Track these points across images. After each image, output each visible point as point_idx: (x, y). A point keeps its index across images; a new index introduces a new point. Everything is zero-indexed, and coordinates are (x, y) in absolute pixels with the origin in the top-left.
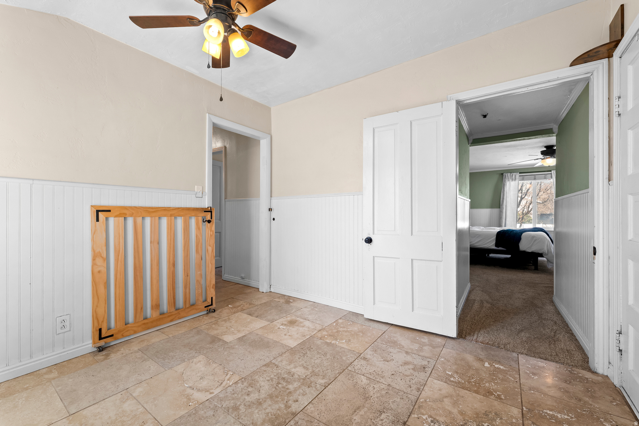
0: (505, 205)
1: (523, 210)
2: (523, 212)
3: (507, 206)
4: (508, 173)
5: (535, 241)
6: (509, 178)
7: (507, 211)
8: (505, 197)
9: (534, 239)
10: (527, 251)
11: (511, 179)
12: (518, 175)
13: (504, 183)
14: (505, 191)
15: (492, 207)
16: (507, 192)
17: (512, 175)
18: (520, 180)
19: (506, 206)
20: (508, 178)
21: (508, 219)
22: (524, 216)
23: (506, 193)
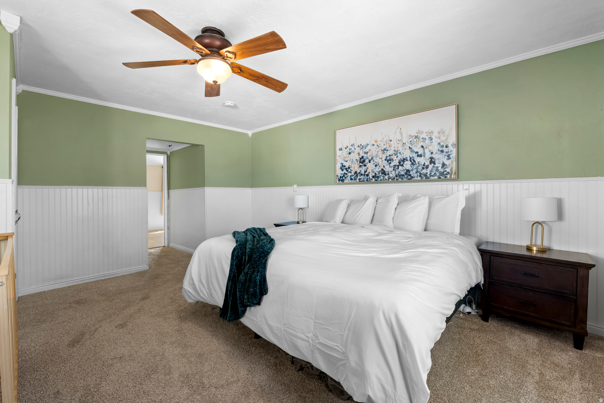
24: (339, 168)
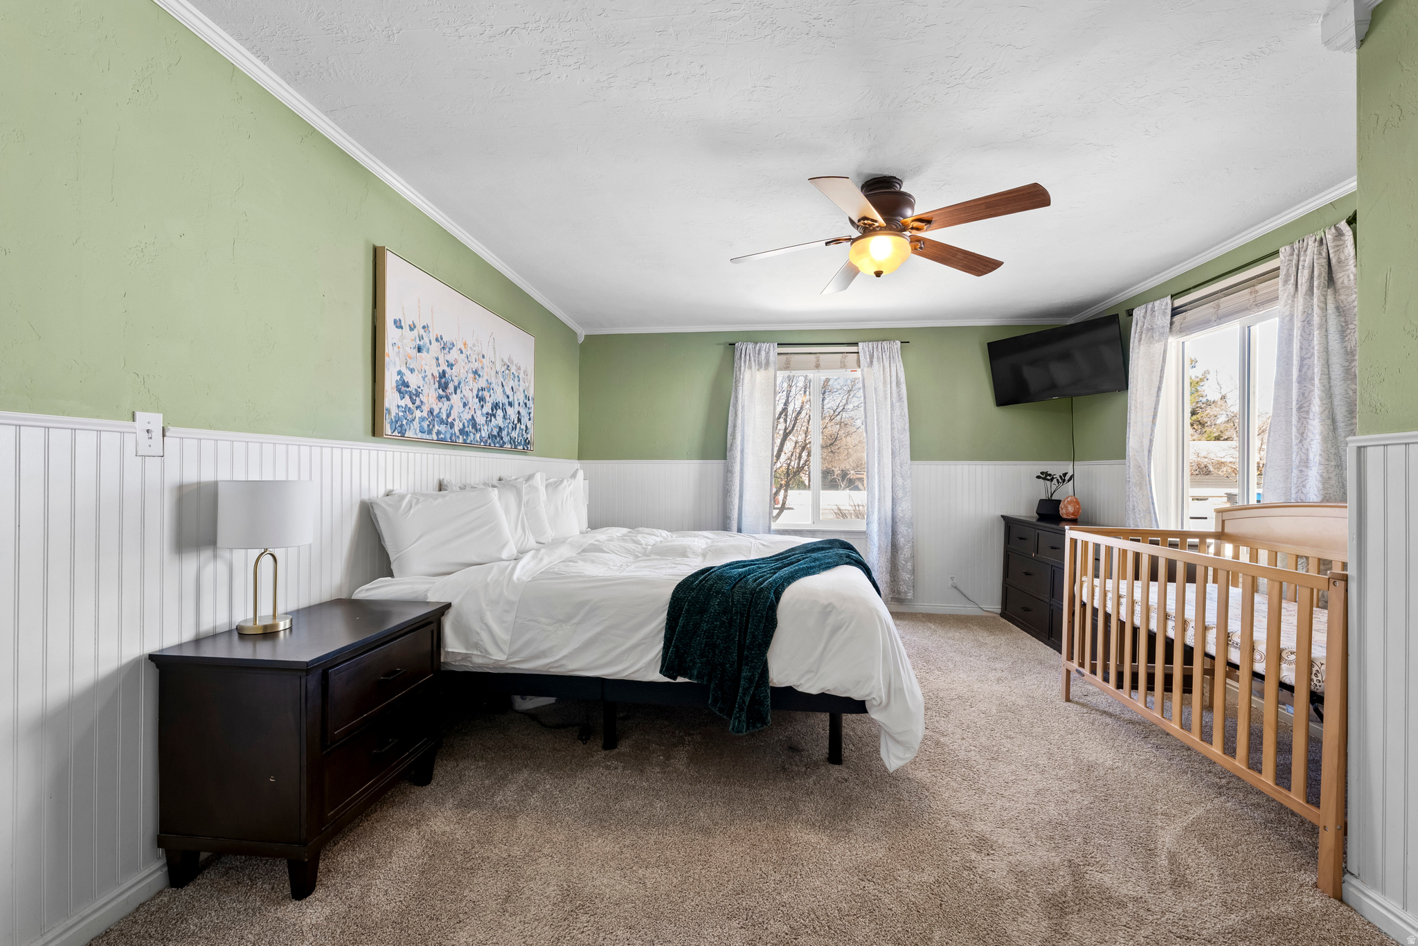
0: (739, 448)
1: (789, 465)
2: (788, 469)
3: (745, 451)
4: (747, 342)
5: (836, 630)
6: (750, 360)
7: (745, 469)
8: (739, 422)
9: (831, 620)
10: (800, 689)
11: (755, 361)
12: (774, 350)
13: (738, 375)
14: (740, 401)
15: (705, 454)
16: (746, 403)
17: (759, 350)
18: (780, 369)
19: (742, 451)
20: (748, 357)
21: (746, 497)
22: (790, 479)
23: (743, 407)
24: (394, 384)
